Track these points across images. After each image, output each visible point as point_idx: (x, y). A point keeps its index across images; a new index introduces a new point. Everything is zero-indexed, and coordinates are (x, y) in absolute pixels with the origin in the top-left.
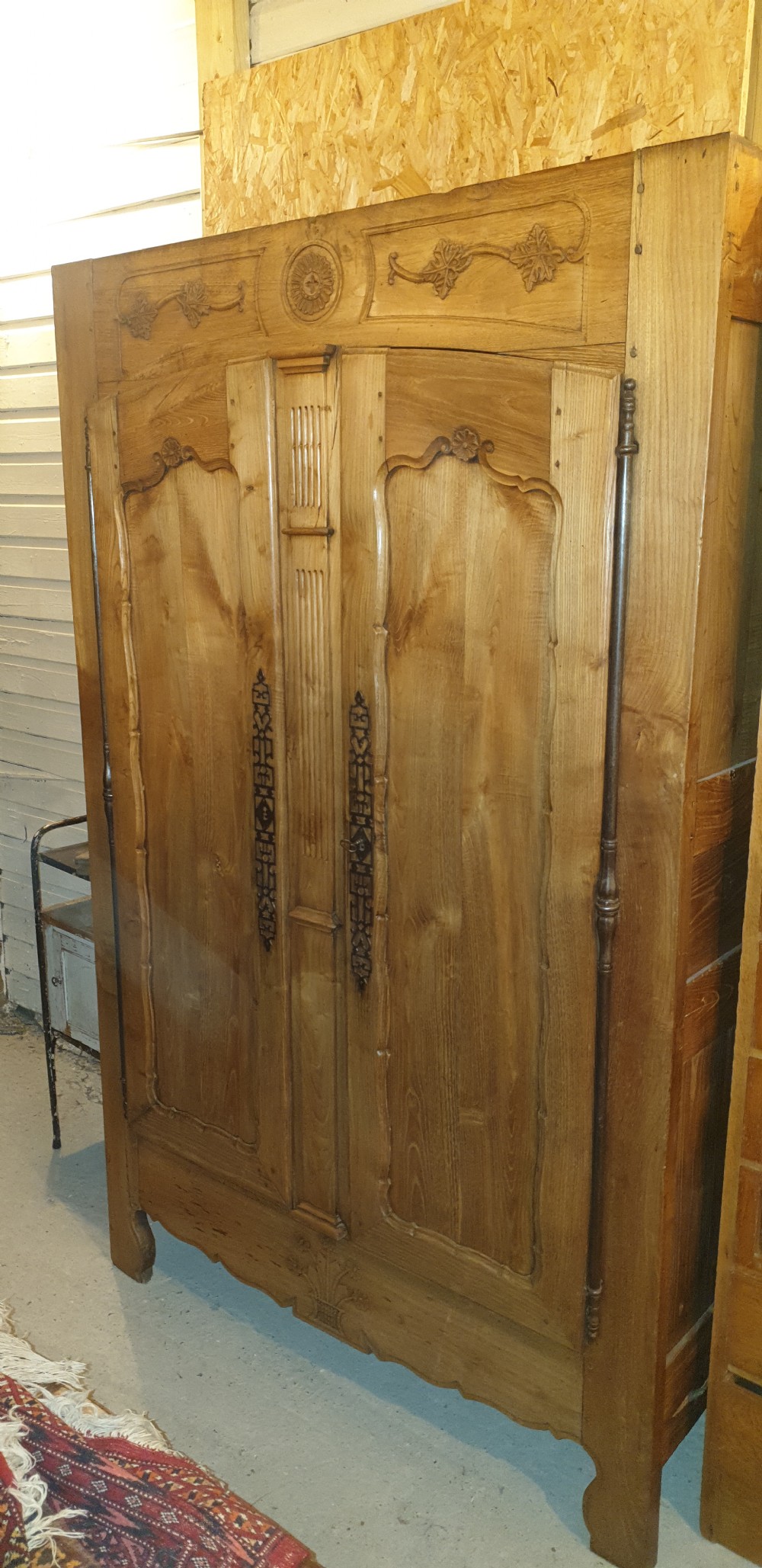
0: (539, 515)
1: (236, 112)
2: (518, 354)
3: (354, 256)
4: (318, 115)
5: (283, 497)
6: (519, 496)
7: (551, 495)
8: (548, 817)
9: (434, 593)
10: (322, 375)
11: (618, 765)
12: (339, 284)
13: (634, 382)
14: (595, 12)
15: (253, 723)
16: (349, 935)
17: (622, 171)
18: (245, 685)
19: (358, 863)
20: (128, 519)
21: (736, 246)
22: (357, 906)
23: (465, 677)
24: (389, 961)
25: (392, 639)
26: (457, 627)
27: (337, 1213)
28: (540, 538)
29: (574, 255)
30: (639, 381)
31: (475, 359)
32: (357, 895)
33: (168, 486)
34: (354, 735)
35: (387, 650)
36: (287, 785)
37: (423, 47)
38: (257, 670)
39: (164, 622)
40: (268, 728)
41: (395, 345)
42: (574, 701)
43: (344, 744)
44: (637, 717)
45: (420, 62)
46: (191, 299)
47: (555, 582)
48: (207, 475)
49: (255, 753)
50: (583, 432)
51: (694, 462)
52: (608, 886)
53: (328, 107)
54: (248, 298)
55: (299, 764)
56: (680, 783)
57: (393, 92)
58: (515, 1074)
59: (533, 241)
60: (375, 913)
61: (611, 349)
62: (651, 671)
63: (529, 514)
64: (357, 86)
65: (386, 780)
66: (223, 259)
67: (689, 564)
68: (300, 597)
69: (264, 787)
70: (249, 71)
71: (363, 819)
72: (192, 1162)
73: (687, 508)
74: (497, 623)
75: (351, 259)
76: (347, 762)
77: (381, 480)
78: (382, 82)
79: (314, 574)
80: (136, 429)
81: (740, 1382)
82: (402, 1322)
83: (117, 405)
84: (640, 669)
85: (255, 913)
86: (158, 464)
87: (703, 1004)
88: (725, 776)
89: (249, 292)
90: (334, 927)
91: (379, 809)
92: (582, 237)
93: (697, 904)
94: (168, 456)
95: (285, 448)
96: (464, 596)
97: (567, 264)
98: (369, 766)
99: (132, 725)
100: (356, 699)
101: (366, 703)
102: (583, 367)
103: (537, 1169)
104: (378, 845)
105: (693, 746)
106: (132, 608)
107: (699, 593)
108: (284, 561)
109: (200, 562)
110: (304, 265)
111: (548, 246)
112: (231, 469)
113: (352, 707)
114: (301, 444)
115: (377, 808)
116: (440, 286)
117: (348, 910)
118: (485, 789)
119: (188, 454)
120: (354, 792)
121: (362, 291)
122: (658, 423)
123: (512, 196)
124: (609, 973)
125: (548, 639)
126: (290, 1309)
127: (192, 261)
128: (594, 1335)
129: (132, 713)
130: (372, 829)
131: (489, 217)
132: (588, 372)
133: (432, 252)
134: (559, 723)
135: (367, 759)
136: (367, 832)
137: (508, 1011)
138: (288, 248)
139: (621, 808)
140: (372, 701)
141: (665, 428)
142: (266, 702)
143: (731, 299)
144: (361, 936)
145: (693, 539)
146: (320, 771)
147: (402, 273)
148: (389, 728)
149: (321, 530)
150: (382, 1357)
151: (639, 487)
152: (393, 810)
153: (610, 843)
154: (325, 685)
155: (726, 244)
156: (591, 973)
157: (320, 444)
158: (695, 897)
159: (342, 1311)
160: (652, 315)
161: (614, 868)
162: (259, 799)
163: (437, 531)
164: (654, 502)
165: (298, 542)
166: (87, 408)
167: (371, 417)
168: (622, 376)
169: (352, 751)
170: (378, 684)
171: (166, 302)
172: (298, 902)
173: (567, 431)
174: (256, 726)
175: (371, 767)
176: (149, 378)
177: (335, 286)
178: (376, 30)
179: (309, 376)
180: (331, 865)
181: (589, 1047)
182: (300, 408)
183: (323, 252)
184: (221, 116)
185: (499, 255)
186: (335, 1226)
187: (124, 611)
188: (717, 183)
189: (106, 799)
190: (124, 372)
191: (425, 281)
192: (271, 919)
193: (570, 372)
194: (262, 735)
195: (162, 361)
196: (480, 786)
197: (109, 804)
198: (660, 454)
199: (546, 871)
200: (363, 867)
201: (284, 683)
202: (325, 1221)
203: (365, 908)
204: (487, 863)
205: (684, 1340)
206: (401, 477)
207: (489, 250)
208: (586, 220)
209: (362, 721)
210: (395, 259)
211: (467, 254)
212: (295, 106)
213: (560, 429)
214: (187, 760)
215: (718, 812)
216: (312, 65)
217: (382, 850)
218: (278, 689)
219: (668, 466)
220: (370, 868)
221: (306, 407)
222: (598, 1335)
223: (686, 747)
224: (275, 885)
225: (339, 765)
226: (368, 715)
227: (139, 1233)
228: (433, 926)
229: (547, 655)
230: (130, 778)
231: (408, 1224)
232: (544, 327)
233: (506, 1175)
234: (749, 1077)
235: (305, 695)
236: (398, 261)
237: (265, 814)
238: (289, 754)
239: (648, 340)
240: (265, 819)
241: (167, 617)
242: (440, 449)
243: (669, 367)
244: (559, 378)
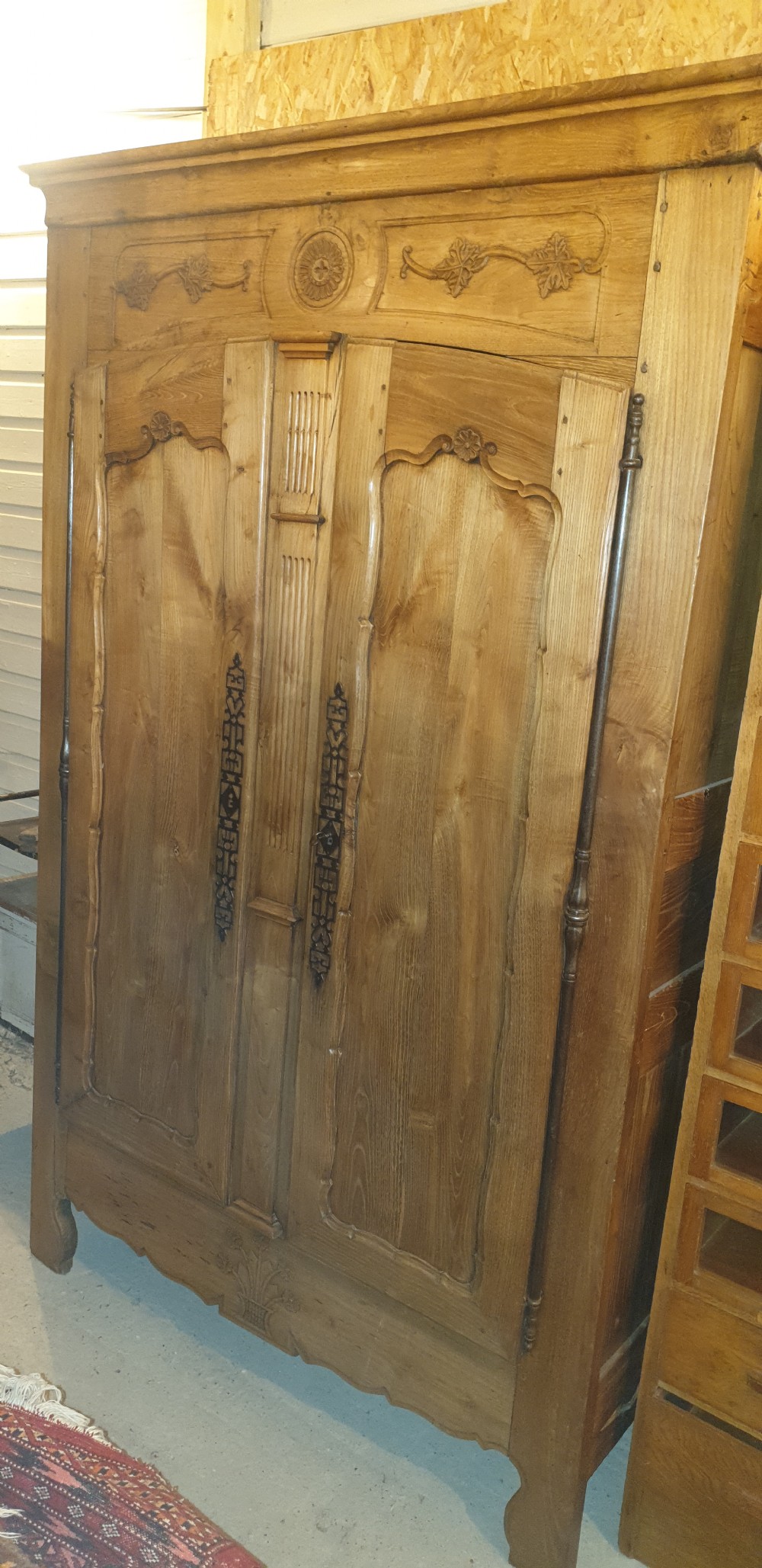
0: (537, 522)
1: (243, 92)
2: (526, 359)
3: (366, 246)
4: (327, 103)
5: (274, 482)
6: (518, 501)
7: (552, 503)
8: (524, 824)
9: (425, 591)
10: (325, 362)
11: (598, 777)
12: (349, 273)
13: (643, 397)
14: (614, 32)
15: (225, 707)
16: (309, 930)
17: (646, 189)
18: (220, 667)
19: (324, 856)
20: (109, 491)
21: (753, 273)
22: (319, 900)
23: (450, 677)
24: (349, 959)
25: (377, 634)
26: (445, 627)
27: (274, 1211)
28: (536, 544)
29: (591, 267)
30: (648, 397)
31: (484, 360)
32: (321, 890)
33: (154, 460)
34: (330, 727)
35: (370, 645)
36: (256, 773)
37: (439, 48)
38: (234, 654)
39: (139, 598)
40: (241, 714)
41: (402, 339)
42: (559, 709)
43: (319, 736)
44: (621, 729)
45: (435, 61)
46: (194, 273)
47: (548, 590)
48: (197, 453)
49: (224, 738)
50: (589, 443)
51: (696, 483)
52: (579, 896)
53: (337, 97)
54: (254, 277)
55: (270, 753)
56: (658, 797)
57: (404, 89)
58: (469, 1081)
59: (552, 249)
60: (339, 908)
61: (620, 362)
62: (637, 685)
63: (528, 520)
64: (369, 80)
65: (360, 775)
66: (230, 236)
67: (684, 582)
68: (285, 583)
69: (232, 773)
70: (259, 52)
71: (333, 813)
72: (124, 1152)
73: (686, 526)
74: (486, 626)
75: (363, 250)
76: (321, 755)
77: (379, 472)
78: (395, 78)
79: (300, 562)
80: (125, 400)
81: (670, 1397)
82: (333, 1325)
83: (107, 375)
84: (627, 683)
85: (211, 901)
86: (146, 437)
87: (662, 1019)
88: (700, 794)
89: (254, 271)
90: (294, 920)
91: (350, 804)
92: (602, 249)
93: (664, 919)
94: (158, 430)
95: (281, 433)
96: (454, 596)
97: (584, 275)
98: (343, 759)
99: (96, 701)
100: (335, 691)
101: (345, 696)
102: (593, 378)
103: (484, 1176)
104: (347, 839)
105: (674, 764)
106: (105, 581)
107: (692, 612)
108: (270, 546)
109: (182, 540)
110: (315, 251)
111: (566, 255)
112: (222, 448)
113: (331, 699)
114: (298, 429)
115: (349, 802)
116: (452, 284)
117: (310, 905)
118: (462, 791)
119: (178, 430)
120: (326, 785)
121: (371, 282)
122: (663, 439)
123: (532, 202)
124: (574, 984)
125: (537, 645)
126: (216, 1307)
127: (199, 236)
128: (529, 1346)
129: (97, 688)
130: (342, 823)
131: (508, 220)
132: (598, 383)
133: (447, 249)
134: (542, 730)
135: (341, 752)
136: (337, 826)
137: (468, 1016)
138: (299, 232)
139: (598, 818)
140: (352, 694)
141: (670, 446)
142: (241, 688)
143: (744, 325)
144: (321, 931)
145: (690, 557)
146: (292, 761)
147: (415, 267)
148: (367, 723)
149: (312, 518)
150: (308, 1359)
151: (640, 500)
152: (364, 805)
153: (585, 853)
154: (304, 676)
155: (744, 270)
156: (556, 982)
157: (317, 431)
158: (663, 912)
159: (270, 1312)
160: (665, 333)
161: (586, 878)
162: (225, 786)
163: (432, 528)
164: (653, 517)
165: (286, 528)
166: (74, 374)
167: (372, 408)
168: (632, 390)
169: (328, 743)
170: (360, 677)
171: (167, 275)
172: (258, 893)
173: (572, 439)
175: (346, 761)
176: (142, 350)
177: (345, 274)
178: (393, 26)
179: (312, 361)
180: (296, 858)
181: (548, 1057)
182: (300, 393)
183: (335, 239)
184: (227, 94)
185: (516, 259)
186: (271, 1224)
187: (97, 583)
188: (740, 209)
189: (62, 774)
190: (116, 340)
191: (437, 278)
192: (228, 908)
193: (580, 382)
194: (234, 720)
195: (158, 333)
196: (456, 788)
197: (65, 780)
198: (663, 471)
199: (517, 879)
200: (330, 862)
201: (261, 670)
202: (261, 1218)
203: (328, 903)
204: (458, 864)
205: (617, 1355)
206: (399, 472)
207: (506, 253)
208: (606, 233)
209: (340, 714)
210: (408, 252)
211: (483, 255)
212: (304, 93)
213: (566, 438)
214: (151, 740)
215: (691, 830)
216: (325, 53)
217: (351, 846)
218: (255, 674)
219: (670, 484)
220: (336, 862)
221: (306, 393)
222: (534, 1346)
223: (667, 763)
224: (235, 873)
225: (312, 757)
226: (346, 708)
227: (61, 1222)
228: (397, 926)
229: (536, 661)
230: (89, 755)
231: (348, 1226)
232: (554, 335)
233: (452, 1181)
234: (702, 1094)
235: (282, 683)
236: (412, 255)
237: (231, 801)
238: (261, 742)
239: (660, 356)
240: (230, 806)
241: (142, 593)
242: (441, 447)
243: (679, 385)
244: (568, 386)
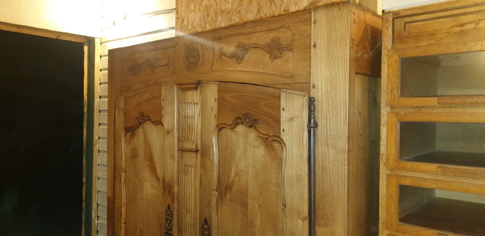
0: (277, 150)
1: (186, 3)
2: (268, 86)
5: (181, 136)
6: (269, 142)
7: (281, 142)
10: (195, 91)
13: (314, 98)
15: (165, 227)
17: (307, 16)
18: (163, 210)
20: (126, 141)
21: (355, 44)
23: (249, 216)
25: (220, 196)
26: (244, 193)
28: (277, 160)
29: (289, 48)
30: (316, 99)
31: (251, 87)
33: (140, 130)
35: (217, 201)
38: (168, 205)
39: (137, 181)
40: (171, 229)
41: (222, 81)
46: (152, 62)
47: (284, 180)
48: (154, 126)
50: (294, 118)
51: (342, 133)
54: (171, 62)
59: (273, 43)
61: (304, 85)
62: (328, 224)
63: (273, 150)
66: (163, 48)
67: (342, 177)
68: (185, 176)
73: (340, 152)
74: (261, 194)
75: (207, 49)
77: (216, 132)
79: (190, 167)
80: (131, 108)
83: (125, 99)
84: (323, 222)
86: (137, 121)
89: (171, 60)
92: (292, 41)
94: (141, 119)
95: (183, 118)
96: (248, 180)
97: (286, 51)
99: (123, 221)
100: (205, 221)
101: (208, 224)
102: (293, 92)
106: (126, 175)
107: (348, 191)
108: (180, 161)
109: (150, 159)
110: (190, 51)
111: (279, 45)
112: (162, 124)
113: (203, 224)
114: (187, 117)
116: (238, 59)
119: (148, 118)
121: (211, 61)
122: (325, 116)
123: (265, 26)
125: (282, 204)
127: (153, 49)
129: (123, 217)
131: (256, 34)
132: (295, 94)
133: (235, 46)
138: (185, 45)
140: (211, 222)
141: (328, 118)
142: (170, 219)
143: (355, 65)
145: (343, 166)
147: (224, 54)
149: (193, 150)
151: (318, 141)
154: (193, 214)
155: (351, 44)
157: (194, 117)
160: (321, 72)
163: (238, 154)
164: (325, 148)
165: (185, 154)
166: (116, 100)
167: (212, 108)
168: (309, 96)
170: (213, 215)
171: (144, 63)
173: (287, 117)
174: (166, 228)
176: (136, 90)
177: (201, 59)
179: (190, 91)
182: (187, 103)
183: (197, 46)
184: (182, 4)
185: (260, 48)
187: (123, 176)
188: (346, 19)
190: (129, 87)
191: (232, 57)
193: (287, 94)
194: (168, 232)
195: (142, 84)
198: (327, 129)
201: (178, 211)
206: (224, 131)
207: (256, 46)
208: (293, 34)
209: (207, 231)
210: (222, 49)
211: (248, 47)
213: (284, 116)
218: (175, 213)
219: (330, 134)
221: (189, 103)
226: (209, 229)
229: (282, 211)
232: (277, 76)
235: (185, 217)
239: (320, 81)
241: (138, 180)
242: (237, 122)
243: (329, 92)
244: (283, 96)
